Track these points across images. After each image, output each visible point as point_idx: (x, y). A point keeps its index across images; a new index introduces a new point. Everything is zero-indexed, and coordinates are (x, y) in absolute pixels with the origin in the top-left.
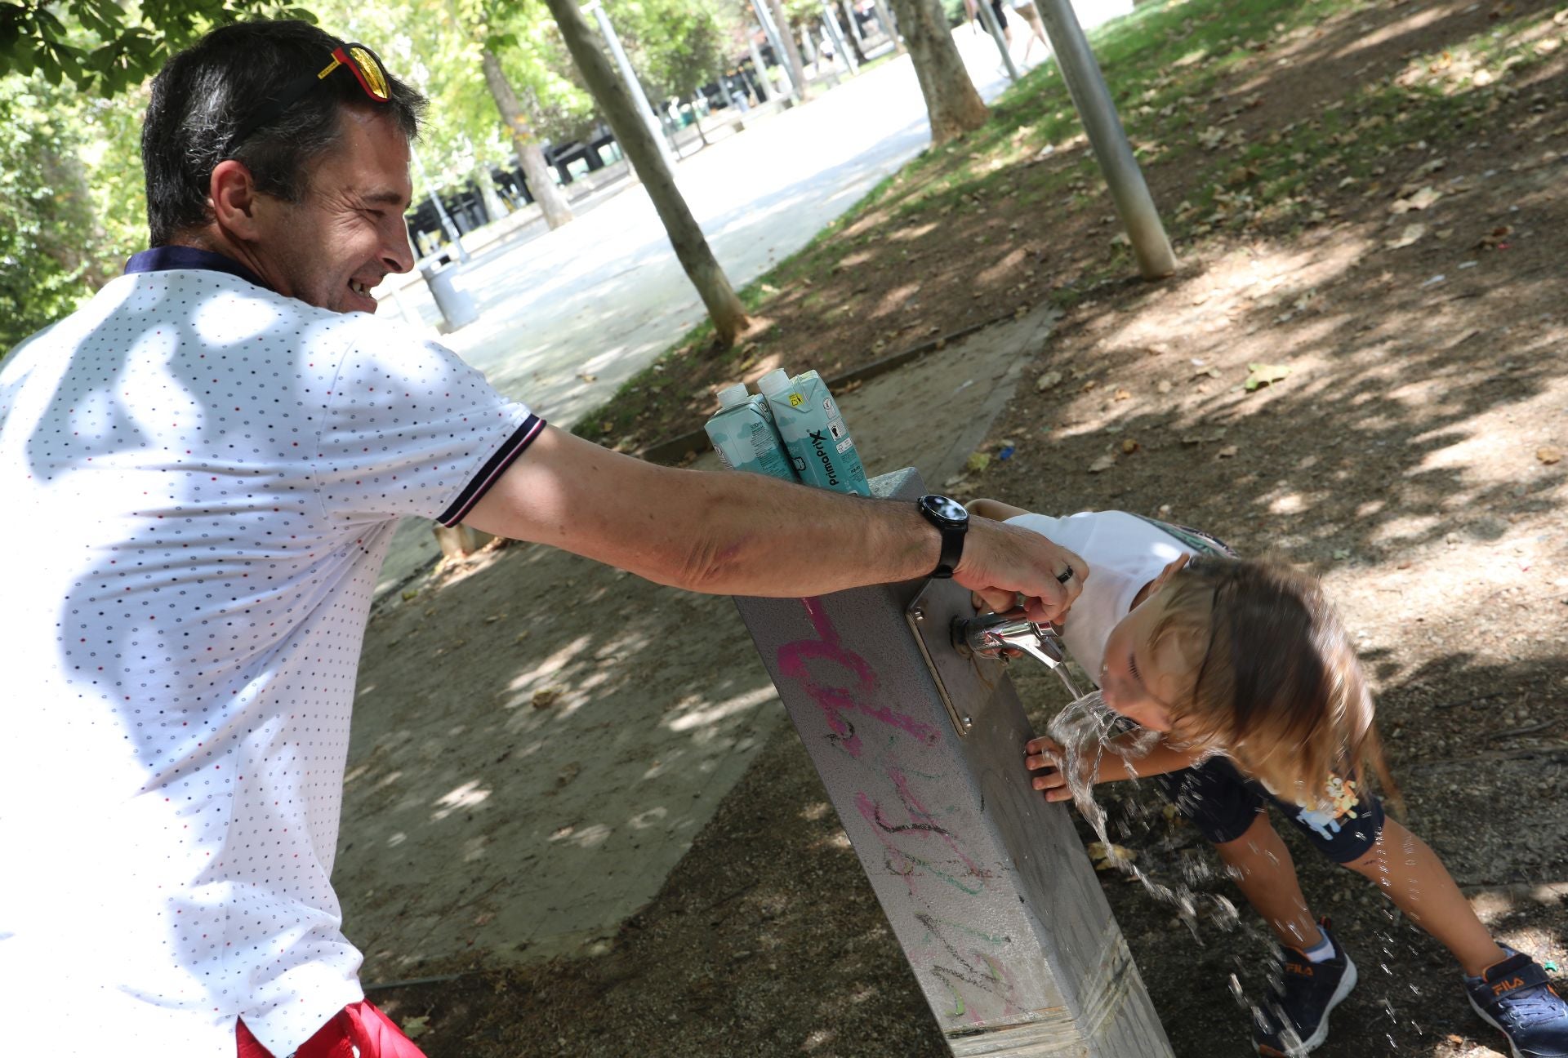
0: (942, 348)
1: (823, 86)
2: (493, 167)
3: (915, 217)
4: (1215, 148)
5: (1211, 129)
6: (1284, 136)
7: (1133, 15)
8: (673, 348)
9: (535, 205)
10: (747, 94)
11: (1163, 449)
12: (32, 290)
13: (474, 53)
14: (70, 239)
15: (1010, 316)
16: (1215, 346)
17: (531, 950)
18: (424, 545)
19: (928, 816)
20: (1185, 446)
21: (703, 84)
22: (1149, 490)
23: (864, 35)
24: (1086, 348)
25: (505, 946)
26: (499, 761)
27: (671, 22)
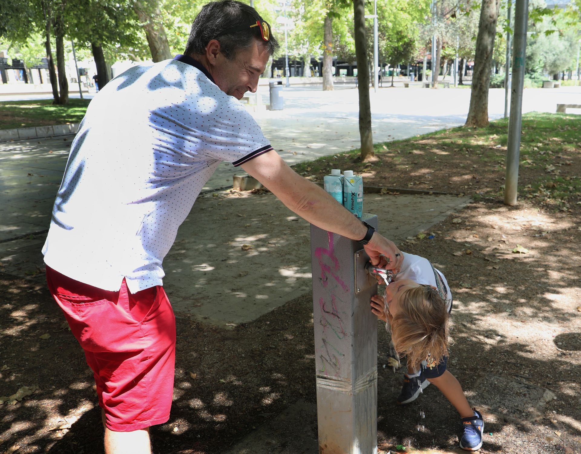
0: (430, 195)
1: (443, 86)
2: (313, 57)
3: (445, 147)
4: (549, 172)
5: (551, 165)
6: (571, 179)
7: (554, 114)
8: (344, 153)
9: (322, 78)
10: (415, 75)
11: (478, 258)
12: (124, 22)
13: (324, 12)
14: (146, 10)
15: (457, 195)
16: (512, 234)
17: (208, 320)
18: (228, 180)
19: (337, 312)
20: (485, 260)
21: (401, 63)
22: (467, 268)
23: (466, 74)
24: (474, 216)
25: (200, 316)
26: (223, 261)
27: (400, 36)
